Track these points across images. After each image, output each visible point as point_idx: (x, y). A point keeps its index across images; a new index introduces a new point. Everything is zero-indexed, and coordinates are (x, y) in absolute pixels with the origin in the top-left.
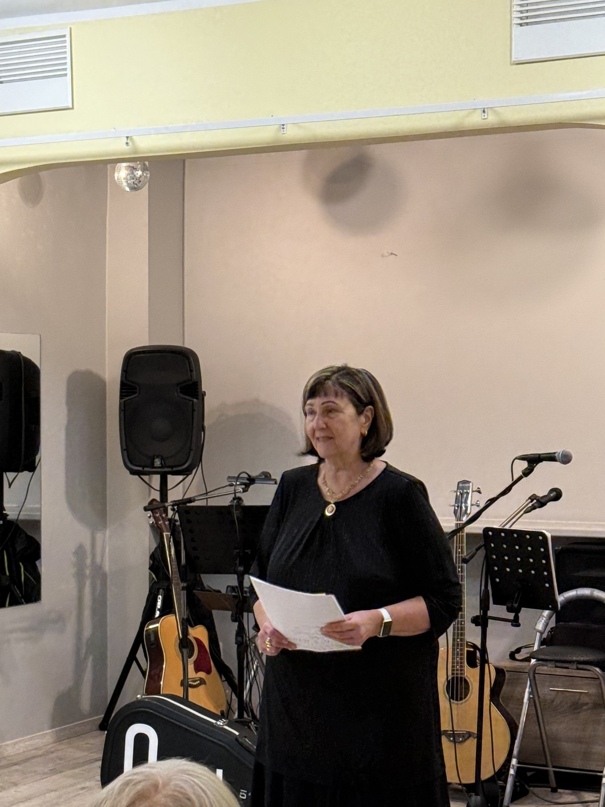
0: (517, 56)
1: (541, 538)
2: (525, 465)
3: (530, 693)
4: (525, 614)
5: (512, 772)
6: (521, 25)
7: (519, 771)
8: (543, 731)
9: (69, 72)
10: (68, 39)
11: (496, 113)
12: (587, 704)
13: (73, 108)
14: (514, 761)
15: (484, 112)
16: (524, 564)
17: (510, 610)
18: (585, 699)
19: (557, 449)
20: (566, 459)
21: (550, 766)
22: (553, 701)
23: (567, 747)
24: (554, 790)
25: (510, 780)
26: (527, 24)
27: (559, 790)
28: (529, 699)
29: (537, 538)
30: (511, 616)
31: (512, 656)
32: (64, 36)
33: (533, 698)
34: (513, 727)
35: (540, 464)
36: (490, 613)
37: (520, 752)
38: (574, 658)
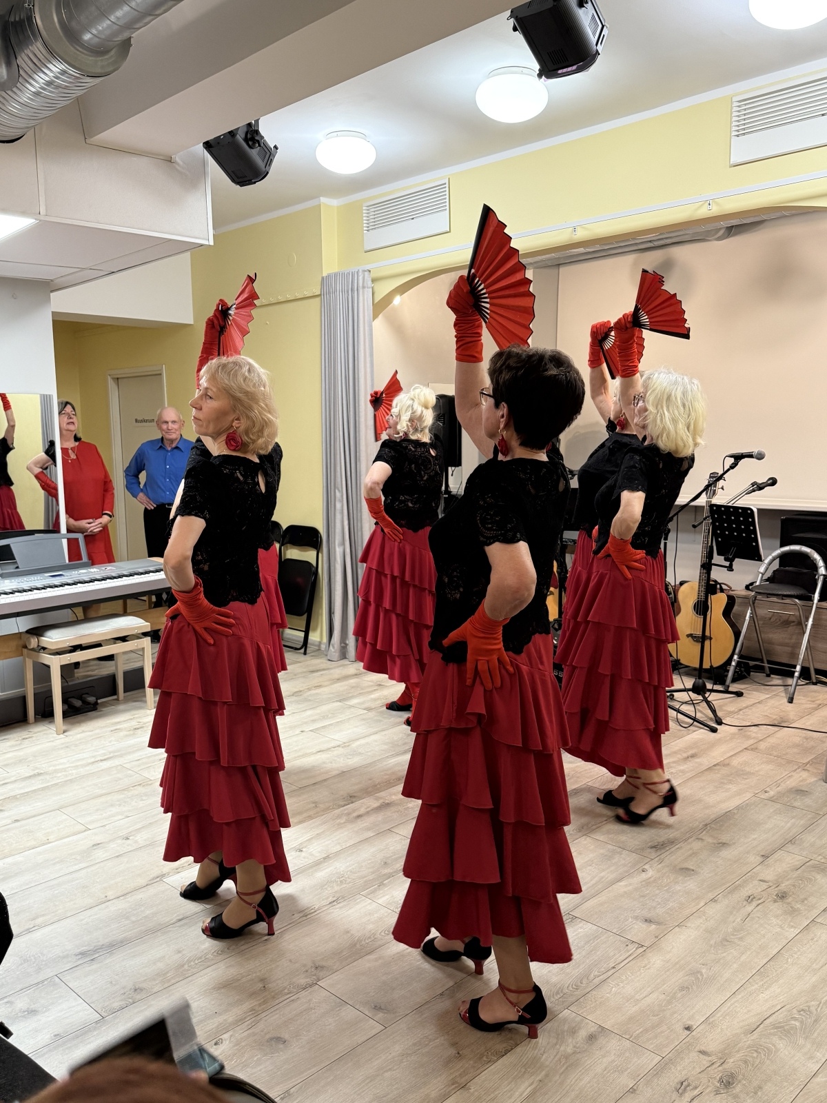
0: (734, 160)
1: (749, 512)
2: (732, 460)
3: (751, 614)
4: (738, 563)
5: (733, 663)
6: (738, 136)
7: (738, 664)
8: (760, 639)
9: (448, 207)
10: (447, 185)
11: (717, 204)
12: (794, 622)
13: (450, 232)
14: (736, 657)
15: (709, 204)
16: (738, 529)
17: (726, 560)
18: (792, 619)
19: (755, 450)
20: (760, 457)
21: (765, 661)
22: (770, 619)
23: (778, 648)
24: (768, 676)
25: (732, 669)
26: (744, 134)
27: (772, 676)
28: (750, 617)
29: (747, 512)
30: (727, 564)
31: (747, 587)
32: (445, 184)
33: (753, 616)
34: (737, 634)
35: (743, 460)
36: (713, 562)
37: (740, 651)
38: (780, 593)
